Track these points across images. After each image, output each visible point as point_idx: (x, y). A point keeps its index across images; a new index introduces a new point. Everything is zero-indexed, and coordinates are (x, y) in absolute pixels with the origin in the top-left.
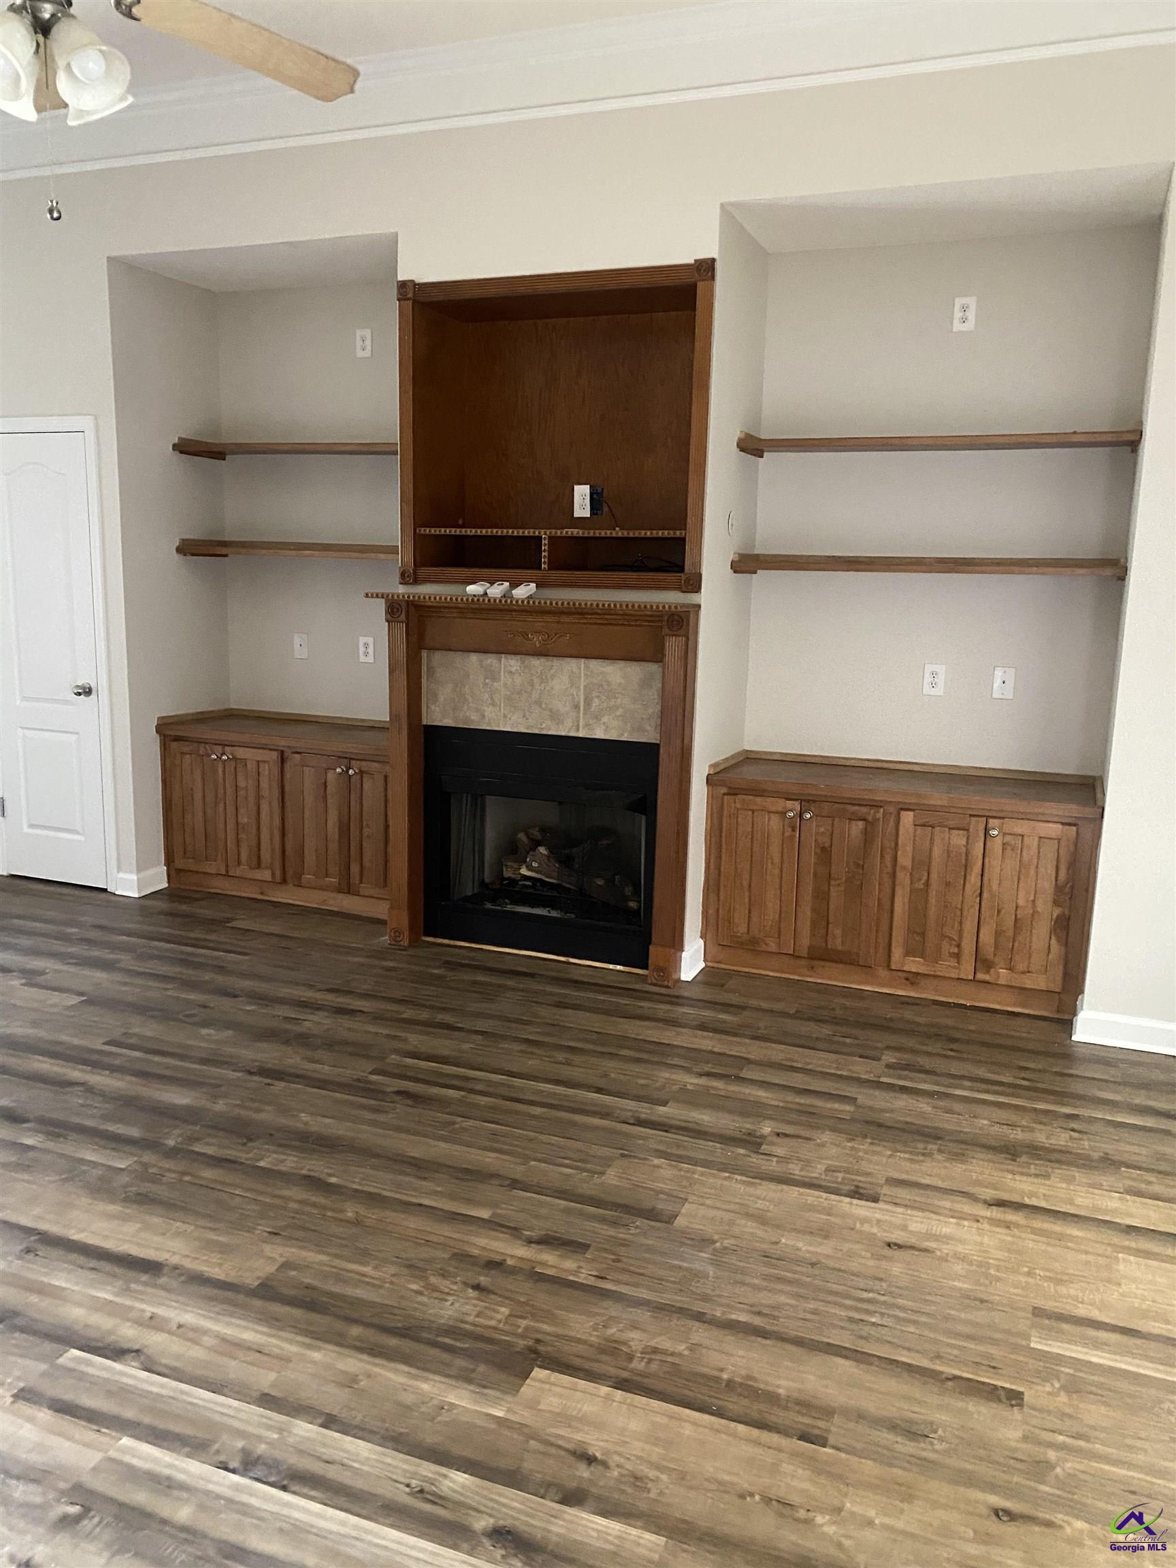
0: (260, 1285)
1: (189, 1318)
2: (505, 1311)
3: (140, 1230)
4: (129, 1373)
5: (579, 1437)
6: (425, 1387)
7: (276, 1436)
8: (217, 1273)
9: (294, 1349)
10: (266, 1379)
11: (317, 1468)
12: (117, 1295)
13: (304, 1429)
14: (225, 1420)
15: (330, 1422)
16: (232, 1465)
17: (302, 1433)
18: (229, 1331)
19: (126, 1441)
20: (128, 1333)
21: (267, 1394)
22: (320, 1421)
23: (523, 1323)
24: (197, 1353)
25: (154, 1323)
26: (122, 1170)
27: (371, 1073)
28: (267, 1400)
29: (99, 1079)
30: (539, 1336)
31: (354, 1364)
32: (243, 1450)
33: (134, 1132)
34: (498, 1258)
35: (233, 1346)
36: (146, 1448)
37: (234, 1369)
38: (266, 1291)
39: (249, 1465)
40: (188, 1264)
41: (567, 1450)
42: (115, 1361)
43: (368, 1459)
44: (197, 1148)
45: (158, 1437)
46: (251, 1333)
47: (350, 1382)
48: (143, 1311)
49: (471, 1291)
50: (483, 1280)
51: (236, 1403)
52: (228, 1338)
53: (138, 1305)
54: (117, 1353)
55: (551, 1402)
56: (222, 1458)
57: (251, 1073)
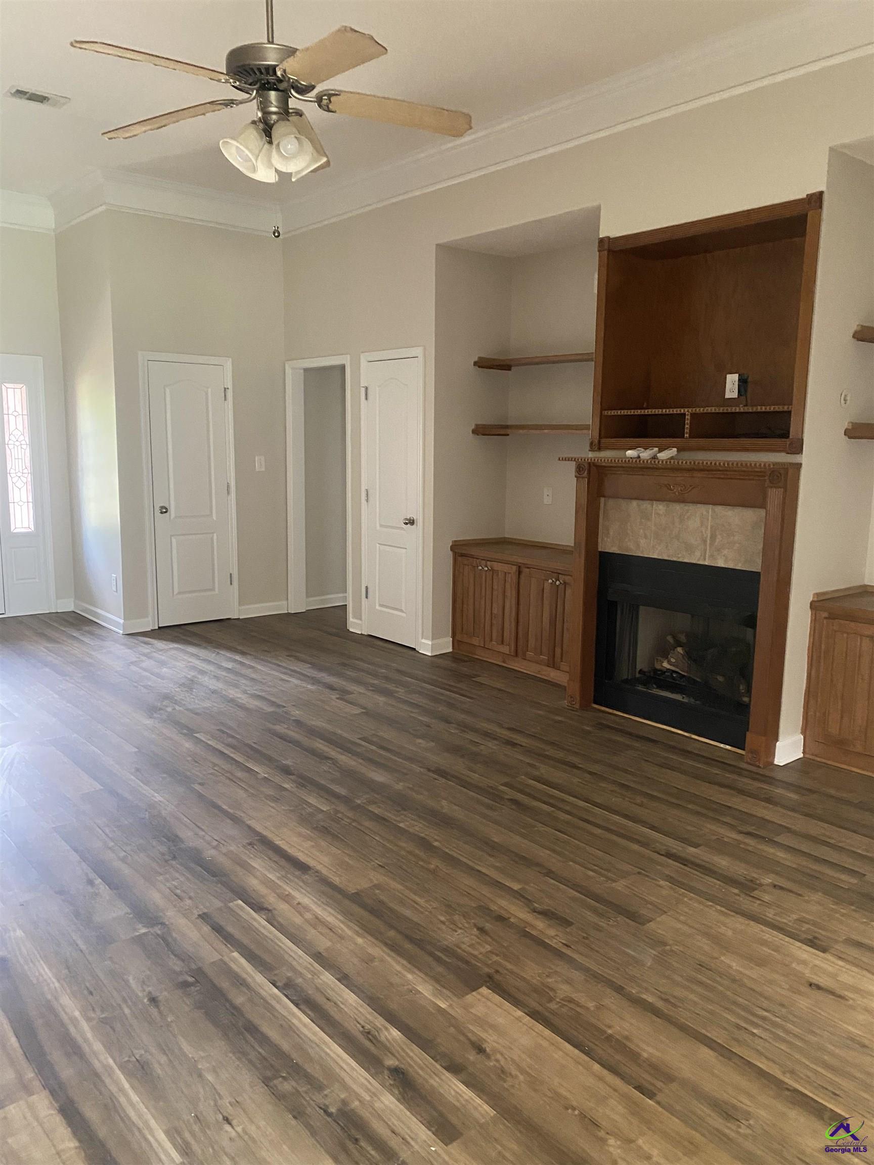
0: (356, 893)
1: (306, 900)
2: (488, 948)
3: (313, 846)
4: (259, 921)
5: (483, 1035)
6: (410, 976)
7: (310, 976)
8: (336, 880)
9: (349, 933)
10: (323, 943)
11: (321, 1000)
12: (279, 878)
13: (327, 978)
14: (290, 960)
15: (344, 979)
16: (279, 984)
17: (325, 980)
18: (319, 911)
19: (236, 954)
20: (271, 900)
21: (320, 953)
22: (338, 976)
23: (495, 958)
24: (298, 920)
25: (286, 898)
26: (323, 811)
27: (502, 785)
28: (318, 957)
29: (344, 759)
30: (498, 969)
31: (377, 951)
32: (288, 978)
33: (343, 791)
34: (506, 915)
35: (318, 922)
36: (243, 961)
37: (312, 934)
38: (356, 898)
39: (288, 987)
40: (324, 871)
41: (469, 1039)
42: (255, 912)
43: (351, 1005)
44: (372, 808)
45: (251, 957)
46: (330, 916)
47: (368, 960)
48: (285, 890)
49: (475, 930)
50: (488, 926)
51: (300, 952)
52: (320, 917)
53: (285, 887)
54: (259, 908)
55: (479, 1010)
56: (275, 978)
57: (429, 770)
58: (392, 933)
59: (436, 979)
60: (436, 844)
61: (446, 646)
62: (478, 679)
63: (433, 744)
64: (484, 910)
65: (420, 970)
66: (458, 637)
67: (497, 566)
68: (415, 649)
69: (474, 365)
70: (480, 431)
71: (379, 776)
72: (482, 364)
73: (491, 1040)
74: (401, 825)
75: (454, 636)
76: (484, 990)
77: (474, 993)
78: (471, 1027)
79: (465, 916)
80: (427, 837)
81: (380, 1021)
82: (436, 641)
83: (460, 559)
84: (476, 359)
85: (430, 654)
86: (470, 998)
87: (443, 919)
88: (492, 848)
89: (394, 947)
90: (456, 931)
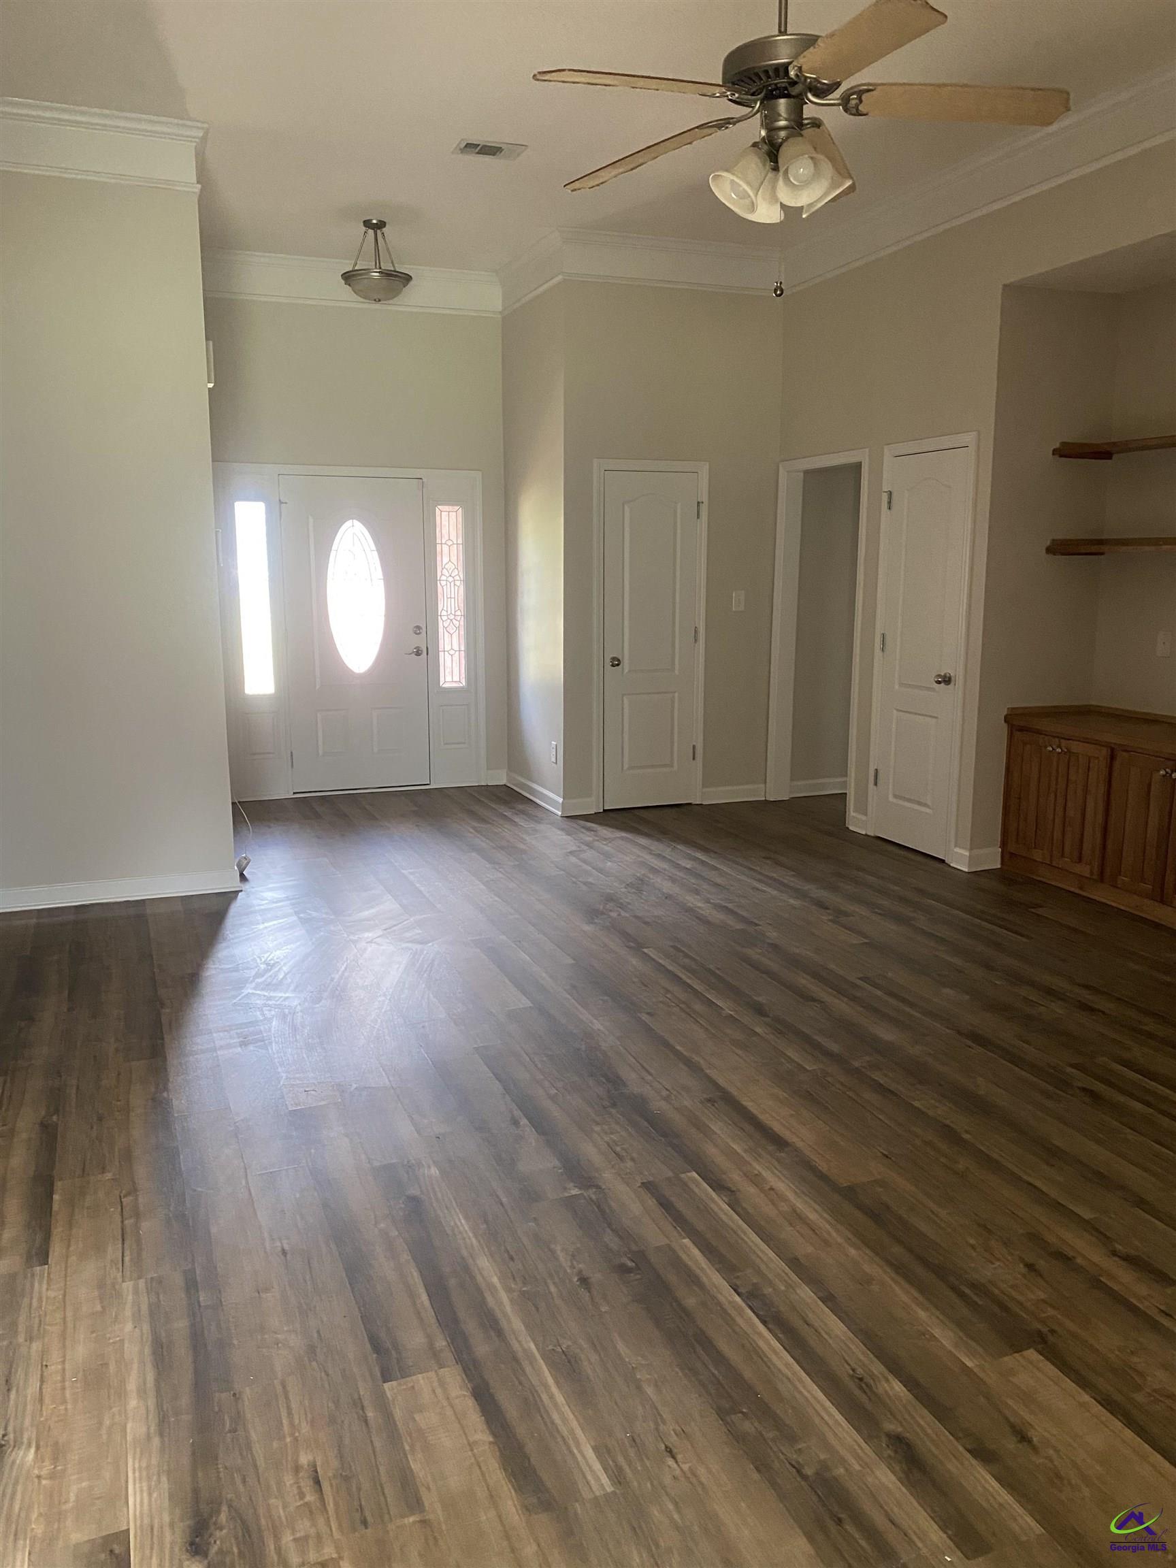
0: (849, 1187)
1: (782, 1186)
2: (1042, 1296)
3: (792, 1116)
4: (720, 1205)
5: (1028, 1417)
6: (922, 1314)
7: (783, 1288)
8: (823, 1166)
9: (840, 1240)
10: (804, 1248)
11: (798, 1323)
12: (745, 1151)
13: (806, 1293)
14: (758, 1261)
15: (828, 1299)
16: (741, 1290)
17: (802, 1295)
18: (799, 1205)
19: (686, 1241)
20: (735, 1177)
21: (798, 1260)
22: (821, 1294)
23: (1051, 1312)
24: (769, 1210)
25: (756, 1180)
26: (808, 1071)
27: (1072, 1066)
28: (795, 1263)
29: (842, 1006)
30: (1056, 1328)
31: (873, 1268)
32: (754, 1284)
33: (834, 1047)
34: (1071, 1254)
35: (796, 1217)
36: (696, 1252)
37: (788, 1233)
38: (850, 1193)
39: (753, 1297)
40: (807, 1152)
41: (1007, 1419)
42: (714, 1190)
43: (837, 1336)
44: (877, 1076)
45: (708, 1250)
46: (813, 1213)
47: (867, 1280)
48: (755, 1169)
49: (1021, 1266)
50: (1042, 1264)
51: (771, 1254)
52: (798, 1211)
53: (755, 1165)
54: (719, 1186)
55: (1023, 1379)
56: (738, 1283)
57: (959, 1033)
58: (897, 1250)
59: (960, 1324)
60: (966, 1136)
61: (992, 859)
62: (1040, 911)
63: (967, 997)
64: (1035, 1238)
65: (937, 1307)
66: (1012, 847)
67: (1076, 747)
68: (943, 861)
69: (1053, 454)
70: (1059, 548)
71: (887, 1034)
72: (1066, 452)
73: (1040, 1429)
74: (916, 1104)
75: (1004, 845)
76: (1031, 1354)
77: (1016, 1355)
78: (1010, 1402)
79: (1006, 1243)
80: (952, 1125)
81: (878, 1368)
82: (976, 852)
83: (1017, 734)
84: (1057, 445)
85: (966, 870)
86: (1009, 1360)
87: (972, 1241)
88: (1053, 1154)
89: (899, 1269)
90: (993, 1264)
